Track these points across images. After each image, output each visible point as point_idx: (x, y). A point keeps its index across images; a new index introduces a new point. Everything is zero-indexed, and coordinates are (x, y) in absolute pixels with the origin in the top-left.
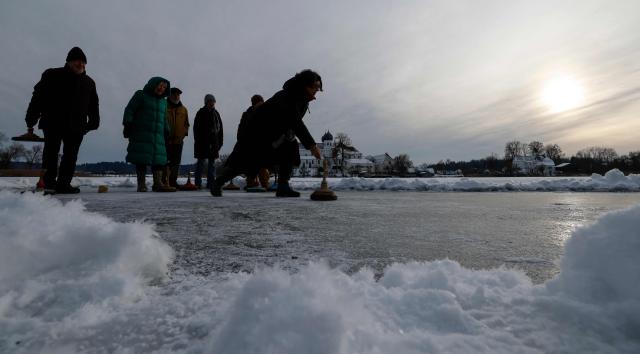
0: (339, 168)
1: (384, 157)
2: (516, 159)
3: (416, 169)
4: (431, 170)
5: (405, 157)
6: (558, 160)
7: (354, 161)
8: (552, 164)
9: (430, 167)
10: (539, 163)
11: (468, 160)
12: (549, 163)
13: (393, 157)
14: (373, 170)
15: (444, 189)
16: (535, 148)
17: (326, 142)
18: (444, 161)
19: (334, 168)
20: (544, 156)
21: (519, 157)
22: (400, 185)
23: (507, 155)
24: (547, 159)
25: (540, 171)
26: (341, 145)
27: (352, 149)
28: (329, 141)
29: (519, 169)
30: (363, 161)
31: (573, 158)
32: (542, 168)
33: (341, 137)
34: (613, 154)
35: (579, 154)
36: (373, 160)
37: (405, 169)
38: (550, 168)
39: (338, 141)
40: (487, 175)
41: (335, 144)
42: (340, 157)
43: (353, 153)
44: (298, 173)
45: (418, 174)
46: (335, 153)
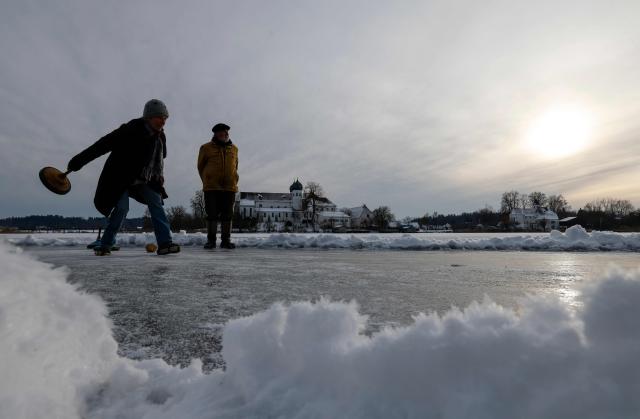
0: (310, 221)
1: (362, 209)
2: (513, 213)
3: (398, 223)
4: (416, 225)
5: (385, 209)
6: (562, 213)
7: (327, 214)
8: (555, 217)
9: (415, 221)
10: (540, 217)
11: (458, 213)
12: (551, 216)
13: (372, 209)
14: (348, 224)
15: (380, 247)
16: (537, 200)
17: (295, 192)
18: (431, 214)
19: (304, 222)
20: (546, 209)
21: (517, 209)
22: (333, 242)
23: (503, 208)
24: (550, 212)
25: (542, 226)
26: (312, 196)
27: (325, 200)
28: (299, 191)
29: (517, 223)
30: (338, 214)
31: (581, 211)
32: (543, 223)
33: (313, 187)
34: (628, 206)
35: (588, 206)
36: (349, 213)
37: (386, 223)
38: (553, 222)
39: (308, 191)
40: (480, 230)
41: (305, 194)
42: (311, 209)
43: (326, 204)
44: (262, 229)
45: (400, 229)
46: (305, 205)
